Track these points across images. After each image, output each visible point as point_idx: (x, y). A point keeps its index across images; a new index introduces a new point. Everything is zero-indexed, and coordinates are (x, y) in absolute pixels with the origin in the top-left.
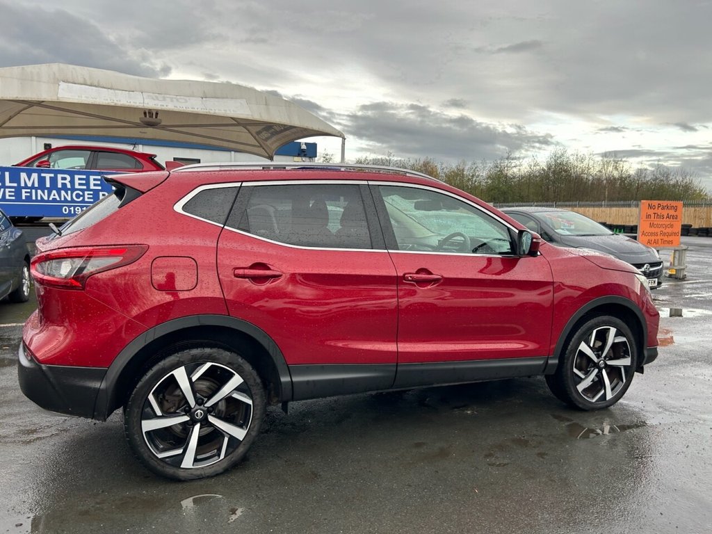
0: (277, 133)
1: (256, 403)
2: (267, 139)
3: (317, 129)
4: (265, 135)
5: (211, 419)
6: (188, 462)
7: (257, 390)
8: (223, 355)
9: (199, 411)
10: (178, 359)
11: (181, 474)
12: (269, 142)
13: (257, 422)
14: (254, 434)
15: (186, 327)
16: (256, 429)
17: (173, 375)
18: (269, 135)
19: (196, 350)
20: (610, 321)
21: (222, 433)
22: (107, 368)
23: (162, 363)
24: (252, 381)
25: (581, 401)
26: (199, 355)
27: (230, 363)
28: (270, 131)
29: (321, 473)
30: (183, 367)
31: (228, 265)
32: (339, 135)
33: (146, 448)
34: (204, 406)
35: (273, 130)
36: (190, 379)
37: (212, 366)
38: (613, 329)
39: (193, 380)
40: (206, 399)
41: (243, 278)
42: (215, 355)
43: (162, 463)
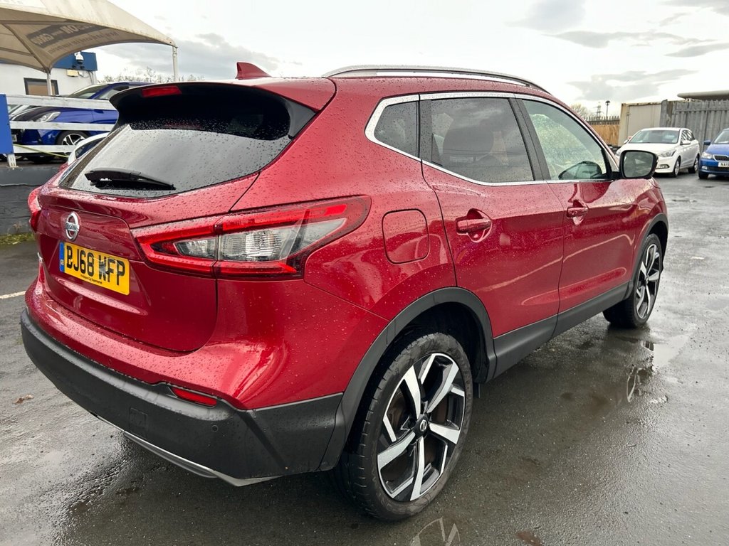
0: (66, 36)
1: (467, 394)
2: (44, 45)
3: (139, 33)
4: (44, 38)
5: (435, 428)
6: (415, 495)
7: (468, 378)
8: (445, 340)
9: (424, 421)
10: (409, 357)
11: (412, 508)
12: (46, 50)
13: (468, 417)
14: (466, 432)
15: (423, 310)
16: (467, 426)
17: (404, 380)
18: (52, 38)
19: (423, 340)
20: (655, 239)
21: (441, 441)
22: (342, 393)
23: (396, 366)
24: (466, 367)
25: (637, 318)
26: (426, 346)
27: (450, 350)
28: (54, 34)
29: (533, 457)
30: (412, 367)
31: (450, 216)
32: (168, 42)
33: (382, 492)
34: (426, 413)
35: (61, 32)
36: (419, 381)
37: (436, 358)
38: (655, 246)
39: (422, 381)
40: (426, 403)
41: (465, 232)
42: (438, 342)
43: (395, 504)
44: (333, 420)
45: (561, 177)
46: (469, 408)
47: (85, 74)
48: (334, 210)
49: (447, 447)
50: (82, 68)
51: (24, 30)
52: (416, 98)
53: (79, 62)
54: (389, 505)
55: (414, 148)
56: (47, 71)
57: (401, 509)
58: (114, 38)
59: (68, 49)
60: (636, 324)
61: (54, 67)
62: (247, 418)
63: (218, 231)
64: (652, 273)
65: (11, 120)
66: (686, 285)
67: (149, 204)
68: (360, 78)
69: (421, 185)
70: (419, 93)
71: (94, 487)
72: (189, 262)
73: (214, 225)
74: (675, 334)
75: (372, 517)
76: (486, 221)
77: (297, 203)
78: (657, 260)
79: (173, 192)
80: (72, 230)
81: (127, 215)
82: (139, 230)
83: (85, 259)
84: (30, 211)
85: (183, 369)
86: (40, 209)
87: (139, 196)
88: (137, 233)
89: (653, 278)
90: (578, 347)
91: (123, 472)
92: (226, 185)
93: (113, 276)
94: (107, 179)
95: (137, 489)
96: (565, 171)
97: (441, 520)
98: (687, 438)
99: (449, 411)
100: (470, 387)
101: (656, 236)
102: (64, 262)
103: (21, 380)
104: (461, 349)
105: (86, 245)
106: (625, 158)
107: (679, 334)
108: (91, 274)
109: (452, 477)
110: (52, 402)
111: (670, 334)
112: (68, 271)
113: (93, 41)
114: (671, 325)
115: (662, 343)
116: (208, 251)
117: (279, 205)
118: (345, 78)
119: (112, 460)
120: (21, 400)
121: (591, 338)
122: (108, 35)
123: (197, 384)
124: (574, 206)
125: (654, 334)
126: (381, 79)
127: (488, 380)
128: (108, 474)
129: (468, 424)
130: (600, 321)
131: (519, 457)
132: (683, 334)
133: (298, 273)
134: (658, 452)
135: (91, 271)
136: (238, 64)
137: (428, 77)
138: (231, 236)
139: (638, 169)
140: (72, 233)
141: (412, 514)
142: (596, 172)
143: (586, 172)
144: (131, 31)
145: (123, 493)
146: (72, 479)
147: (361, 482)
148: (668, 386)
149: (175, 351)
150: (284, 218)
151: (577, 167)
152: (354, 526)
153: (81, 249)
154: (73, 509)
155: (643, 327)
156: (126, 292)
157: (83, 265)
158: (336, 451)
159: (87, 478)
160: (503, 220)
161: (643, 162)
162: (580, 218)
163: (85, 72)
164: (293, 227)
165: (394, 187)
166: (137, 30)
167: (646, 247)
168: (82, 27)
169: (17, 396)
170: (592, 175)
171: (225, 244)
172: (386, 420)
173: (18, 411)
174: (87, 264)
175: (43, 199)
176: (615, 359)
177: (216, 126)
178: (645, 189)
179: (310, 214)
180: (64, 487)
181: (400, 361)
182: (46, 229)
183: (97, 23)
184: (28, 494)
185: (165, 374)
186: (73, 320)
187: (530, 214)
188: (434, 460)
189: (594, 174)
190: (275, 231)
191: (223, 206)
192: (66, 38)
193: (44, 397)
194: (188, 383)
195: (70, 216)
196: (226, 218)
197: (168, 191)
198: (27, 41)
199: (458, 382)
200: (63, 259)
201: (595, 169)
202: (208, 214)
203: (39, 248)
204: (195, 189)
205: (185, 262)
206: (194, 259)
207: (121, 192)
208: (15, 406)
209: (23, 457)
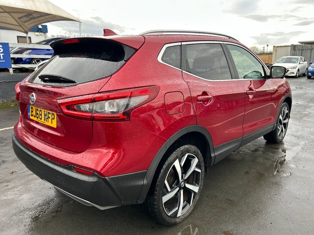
0: (34, 18)
1: (202, 171)
2: (25, 22)
3: (65, 17)
4: (25, 19)
5: (188, 186)
6: (179, 214)
7: (203, 164)
8: (192, 148)
9: (183, 182)
10: (176, 155)
11: (178, 220)
12: (26, 24)
13: (203, 181)
14: (201, 187)
15: (182, 135)
16: (202, 185)
17: (174, 165)
18: (29, 19)
19: (182, 148)
20: (286, 104)
21: (191, 192)
22: (146, 170)
23: (170, 159)
24: (201, 159)
25: (278, 139)
26: (184, 151)
27: (194, 152)
28: (29, 17)
29: (231, 199)
30: (178, 159)
31: (194, 94)
32: (78, 20)
33: (164, 213)
34: (184, 179)
35: (32, 16)
36: (181, 165)
37: (188, 156)
38: (286, 108)
39: (182, 166)
40: (184, 175)
41: (201, 101)
42: (189, 149)
43: (170, 218)
44: (143, 182)
45: (244, 78)
46: (203, 177)
47: (43, 34)
48: (143, 92)
49: (193, 194)
50: (41, 32)
51: (16, 16)
52: (180, 44)
53: (40, 29)
54: (167, 219)
55: (179, 65)
56: (27, 33)
57: (173, 220)
58: (54, 19)
59: (36, 24)
60: (278, 142)
61: (29, 31)
62: (105, 181)
63: (93, 101)
64: (285, 119)
65: (11, 53)
66: (300, 124)
67: (65, 89)
68: (155, 35)
69: (182, 81)
70: (181, 42)
71: (42, 210)
72: (81, 114)
73: (91, 98)
74: (295, 146)
75: (160, 224)
76: (210, 96)
77: (127, 89)
78: (287, 114)
79: (75, 84)
80: (33, 100)
81: (56, 94)
82: (60, 100)
83: (38, 113)
84: (16, 92)
85: (78, 160)
86: (20, 91)
87: (61, 86)
88: (60, 101)
89: (285, 121)
90: (252, 151)
91: (55, 203)
92: (97, 81)
93: (50, 120)
94: (47, 79)
95: (61, 211)
96: (246, 75)
97: (190, 226)
98: (299, 191)
99: (194, 178)
100: (203, 168)
101: (287, 103)
102: (30, 114)
103: (13, 164)
104: (199, 152)
105: (39, 107)
106: (273, 69)
107: (297, 146)
108: (41, 119)
109: (195, 207)
110: (26, 174)
111: (293, 146)
112: (31, 118)
113: (46, 20)
114: (293, 142)
115: (289, 150)
116: (89, 109)
117: (119, 90)
118: (149, 35)
119: (50, 198)
120: (13, 172)
121: (258, 148)
122: (52, 17)
123: (84, 166)
124: (249, 90)
125: (286, 146)
126: (165, 36)
127: (211, 165)
128: (48, 204)
129: (202, 184)
130: (262, 140)
131: (225, 199)
132: (298, 146)
133: (128, 119)
134: (286, 197)
135: (41, 117)
136: (104, 30)
137: (185, 35)
138: (99, 103)
139: (278, 74)
140: (33, 101)
141: (178, 223)
142: (260, 76)
143: (255, 75)
144: (62, 16)
145: (54, 212)
146: (33, 206)
147: (155, 209)
148: (291, 168)
149: (75, 152)
150: (121, 95)
151: (252, 73)
152: (153, 228)
153: (37, 108)
154: (33, 219)
155: (281, 143)
156: (55, 127)
157: (37, 115)
158: (144, 195)
159: (39, 206)
160: (218, 96)
161: (280, 71)
162: (252, 95)
163: (43, 33)
164: (125, 99)
165: (170, 82)
166: (64, 15)
167: (282, 108)
168: (41, 14)
169: (11, 171)
170: (258, 77)
171: (96, 106)
172: (166, 182)
173: (11, 177)
174: (39, 114)
175: (21, 87)
176: (268, 157)
177: (94, 56)
178: (282, 83)
179: (133, 93)
180: (29, 210)
181: (173, 156)
182: (23, 100)
183: (47, 13)
184: (14, 212)
185: (71, 162)
186: (33, 138)
187: (229, 94)
188: (187, 200)
189: (259, 76)
190: (118, 101)
191: (96, 90)
192: (35, 19)
193: (22, 171)
194: (80, 165)
195: (32, 94)
196: (97, 95)
197: (73, 84)
198: (18, 20)
199: (198, 166)
200: (29, 112)
201: (259, 74)
202: (89, 93)
203: (19, 108)
204: (84, 83)
205: (79, 114)
206: (83, 113)
207: (53, 84)
208: (10, 175)
209: (12, 197)
